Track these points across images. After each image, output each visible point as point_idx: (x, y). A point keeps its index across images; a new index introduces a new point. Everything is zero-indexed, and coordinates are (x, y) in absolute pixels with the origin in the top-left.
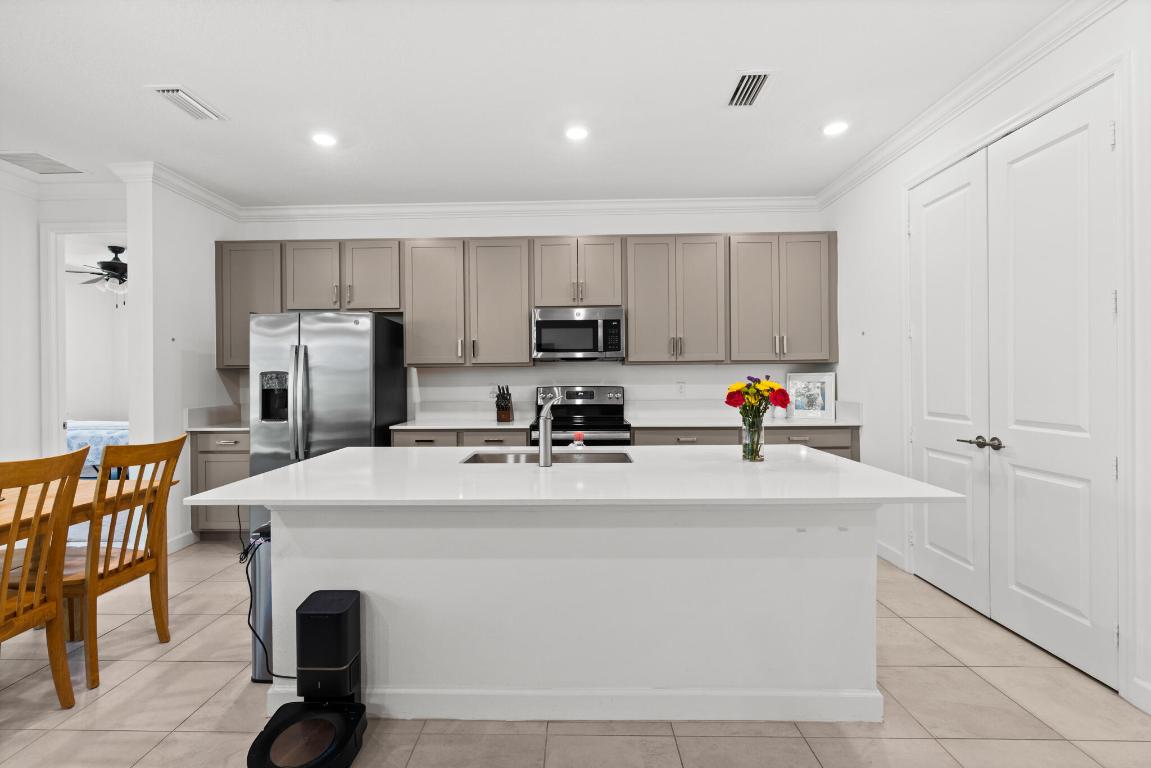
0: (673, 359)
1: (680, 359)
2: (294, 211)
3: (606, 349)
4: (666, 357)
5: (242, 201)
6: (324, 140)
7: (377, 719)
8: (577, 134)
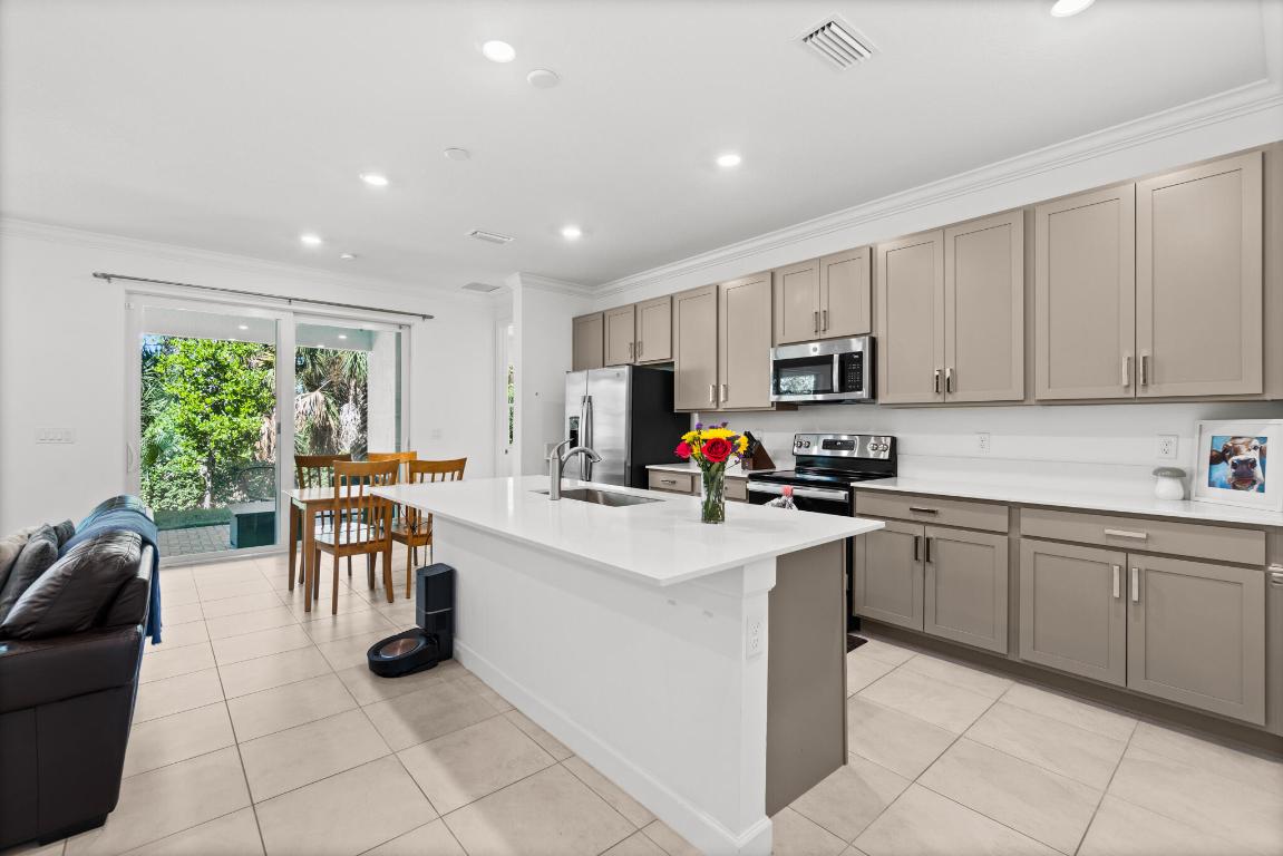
0: (939, 399)
1: (950, 398)
2: (621, 283)
3: (843, 389)
4: (930, 397)
5: (592, 282)
6: (572, 233)
7: (457, 661)
8: (729, 161)
